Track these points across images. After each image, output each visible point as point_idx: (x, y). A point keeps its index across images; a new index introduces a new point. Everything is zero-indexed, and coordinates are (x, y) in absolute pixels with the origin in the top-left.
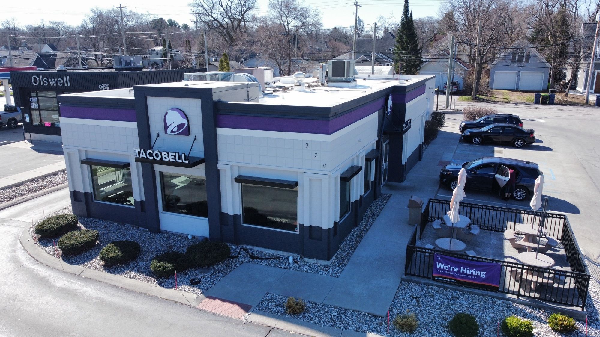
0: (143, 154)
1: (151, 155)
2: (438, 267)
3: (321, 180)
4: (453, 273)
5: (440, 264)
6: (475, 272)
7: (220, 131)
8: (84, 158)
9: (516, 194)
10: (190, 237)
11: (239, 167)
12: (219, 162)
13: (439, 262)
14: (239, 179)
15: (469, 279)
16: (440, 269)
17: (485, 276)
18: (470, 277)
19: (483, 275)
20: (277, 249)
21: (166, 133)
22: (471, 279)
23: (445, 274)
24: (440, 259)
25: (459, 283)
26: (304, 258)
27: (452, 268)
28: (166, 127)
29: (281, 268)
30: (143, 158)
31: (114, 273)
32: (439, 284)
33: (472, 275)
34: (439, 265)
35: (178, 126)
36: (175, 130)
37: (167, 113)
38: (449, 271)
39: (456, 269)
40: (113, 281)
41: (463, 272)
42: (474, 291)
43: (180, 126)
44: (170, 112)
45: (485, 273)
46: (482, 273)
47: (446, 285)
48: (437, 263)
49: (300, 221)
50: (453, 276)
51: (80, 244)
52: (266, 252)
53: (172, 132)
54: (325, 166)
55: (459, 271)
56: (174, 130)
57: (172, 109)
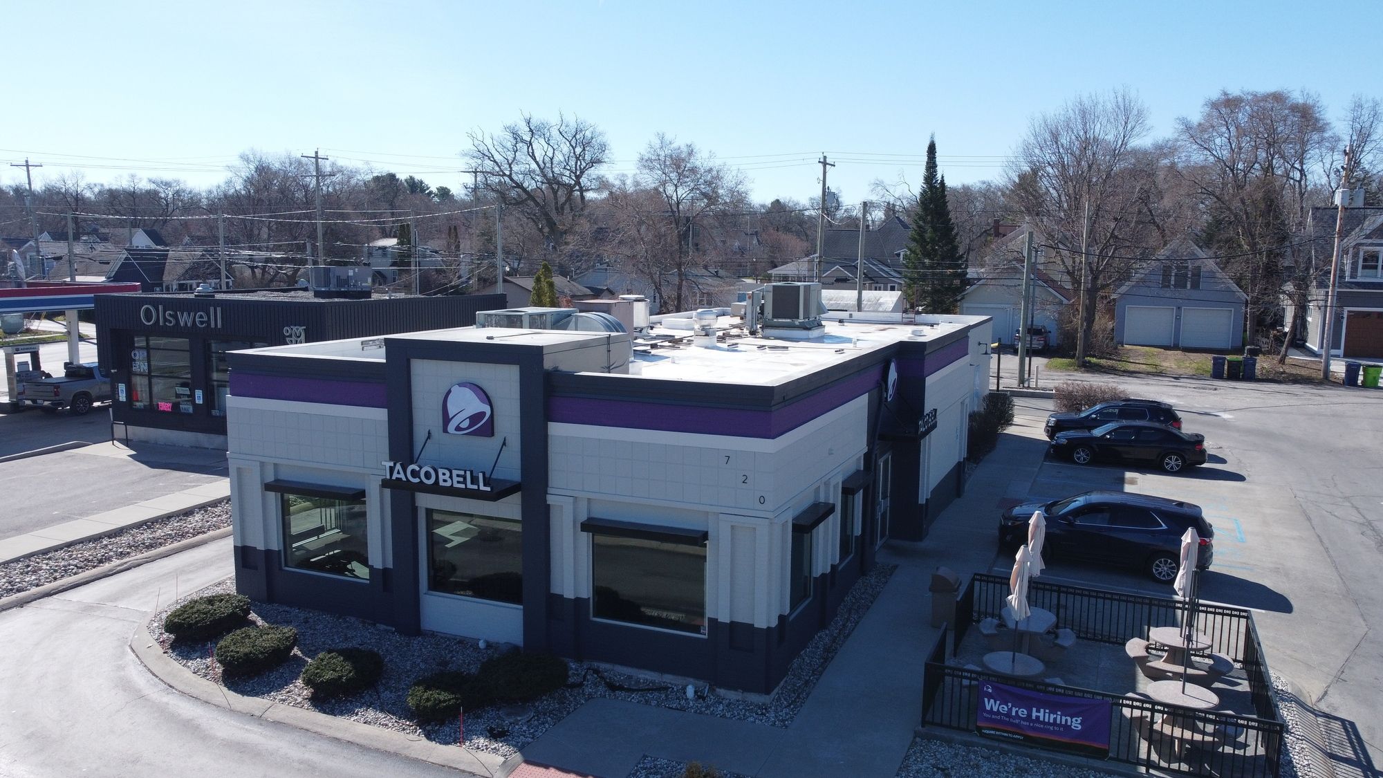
0: (398, 473)
1: (415, 474)
2: (988, 708)
3: (755, 529)
4: (1017, 721)
5: (992, 701)
6: (1061, 719)
7: (557, 430)
8: (270, 478)
9: (1157, 570)
10: (482, 645)
11: (589, 499)
12: (550, 490)
13: (990, 696)
14: (591, 526)
15: (1048, 731)
16: (991, 712)
17: (1080, 727)
18: (1051, 728)
19: (1076, 723)
20: (662, 669)
21: (445, 430)
22: (1053, 732)
23: (1001, 721)
24: (990, 690)
25: (1030, 741)
26: (718, 690)
27: (1014, 710)
28: (446, 419)
29: (671, 708)
30: (398, 479)
31: (332, 712)
32: (989, 743)
33: (1055, 723)
34: (990, 704)
35: (470, 418)
36: (463, 426)
37: (449, 392)
38: (1008, 715)
39: (1023, 712)
40: (331, 728)
41: (1038, 717)
42: (1059, 757)
43: (475, 418)
44: (455, 389)
45: (1079, 720)
46: (1074, 719)
47: (1004, 746)
48: (986, 700)
49: (709, 613)
50: (1017, 726)
51: (262, 653)
52: (640, 676)
53: (458, 428)
54: (762, 501)
55: (1030, 715)
56: (461, 426)
57: (461, 385)
